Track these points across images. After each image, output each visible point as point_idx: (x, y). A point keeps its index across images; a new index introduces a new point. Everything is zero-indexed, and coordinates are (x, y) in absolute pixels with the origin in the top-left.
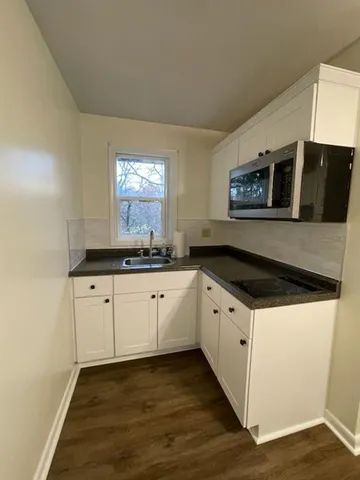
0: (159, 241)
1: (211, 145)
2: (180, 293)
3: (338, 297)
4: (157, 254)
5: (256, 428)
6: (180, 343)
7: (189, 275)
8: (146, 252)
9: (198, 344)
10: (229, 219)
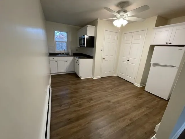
0: (66, 51)
1: (78, 30)
2: (71, 61)
3: (93, 59)
4: (65, 54)
5: (81, 77)
6: (71, 70)
7: (72, 58)
8: (63, 54)
9: (74, 71)
10: (80, 47)
